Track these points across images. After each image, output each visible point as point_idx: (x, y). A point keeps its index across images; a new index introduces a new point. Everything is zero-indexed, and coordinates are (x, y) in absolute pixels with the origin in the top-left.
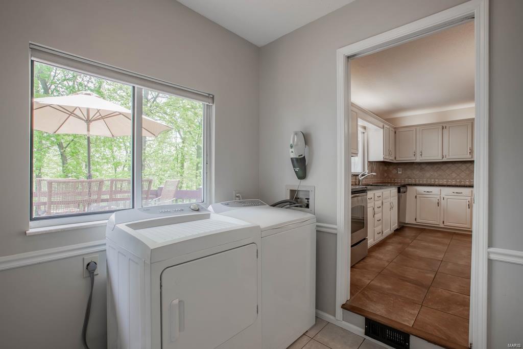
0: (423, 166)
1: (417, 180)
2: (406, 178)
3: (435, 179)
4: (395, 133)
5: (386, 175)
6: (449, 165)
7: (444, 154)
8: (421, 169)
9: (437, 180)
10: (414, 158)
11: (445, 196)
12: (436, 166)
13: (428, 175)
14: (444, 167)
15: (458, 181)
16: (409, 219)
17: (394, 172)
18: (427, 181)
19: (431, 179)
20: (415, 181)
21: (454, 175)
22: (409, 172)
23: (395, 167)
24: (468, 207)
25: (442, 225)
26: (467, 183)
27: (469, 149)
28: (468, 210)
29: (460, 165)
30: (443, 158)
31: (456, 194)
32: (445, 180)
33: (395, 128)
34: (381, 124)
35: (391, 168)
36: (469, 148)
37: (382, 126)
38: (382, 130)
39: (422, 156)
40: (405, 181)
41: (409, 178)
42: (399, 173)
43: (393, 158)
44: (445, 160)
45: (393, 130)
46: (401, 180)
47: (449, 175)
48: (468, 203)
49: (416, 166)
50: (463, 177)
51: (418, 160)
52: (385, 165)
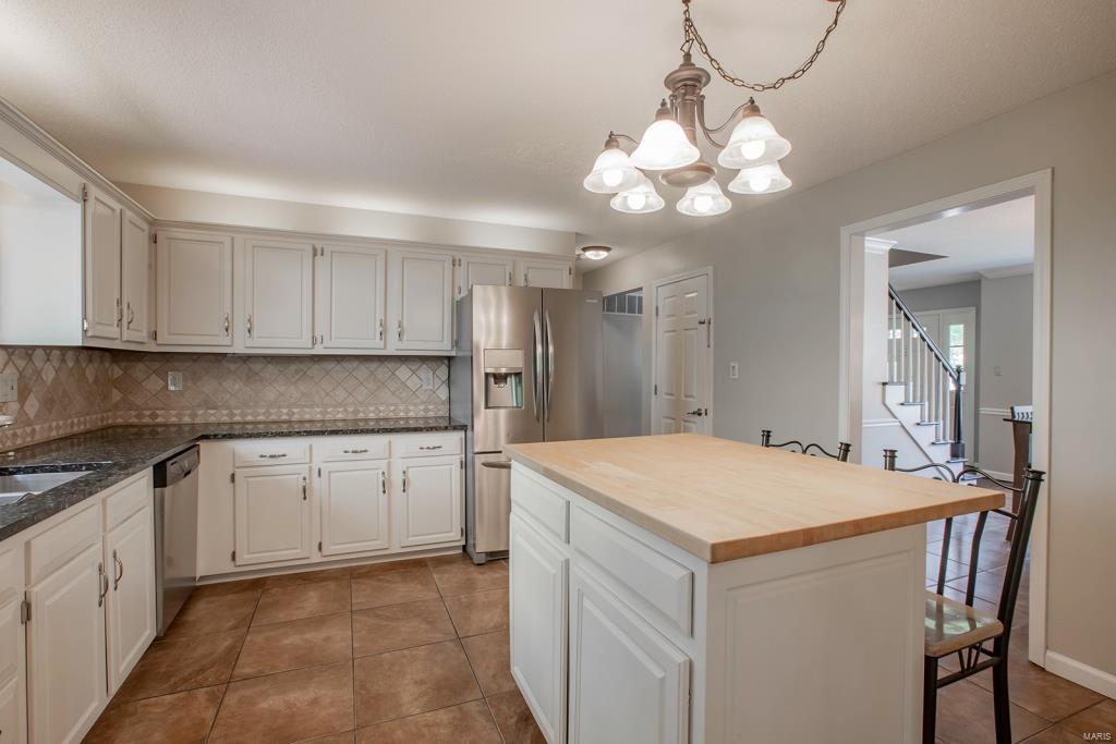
0: (257, 367)
1: (237, 412)
2: (199, 406)
3: (288, 406)
4: (154, 239)
5: (116, 395)
6: (330, 365)
7: (318, 335)
8: (249, 377)
9: (295, 410)
10: (227, 341)
11: (323, 466)
12: (293, 367)
13: (270, 394)
14: (315, 369)
15: (350, 409)
16: (209, 562)
17: (154, 384)
18: (267, 413)
19: (279, 407)
20: (232, 415)
21: (341, 394)
22: (208, 386)
23: (156, 365)
24: (381, 489)
25: (316, 558)
26: (372, 415)
27: (378, 323)
28: (383, 498)
29: (355, 364)
30: (314, 344)
31: (351, 456)
32: (319, 410)
33: (152, 223)
34: (76, 180)
35: (139, 370)
36: (378, 319)
37: (77, 190)
38: (78, 207)
39: (255, 332)
40: (194, 415)
41: (208, 405)
42: (172, 388)
43: (143, 336)
44: (319, 350)
45: (145, 226)
46: (179, 415)
47: (328, 394)
48: (381, 478)
49: (232, 367)
50: (360, 399)
51: (240, 346)
52: (114, 361)
